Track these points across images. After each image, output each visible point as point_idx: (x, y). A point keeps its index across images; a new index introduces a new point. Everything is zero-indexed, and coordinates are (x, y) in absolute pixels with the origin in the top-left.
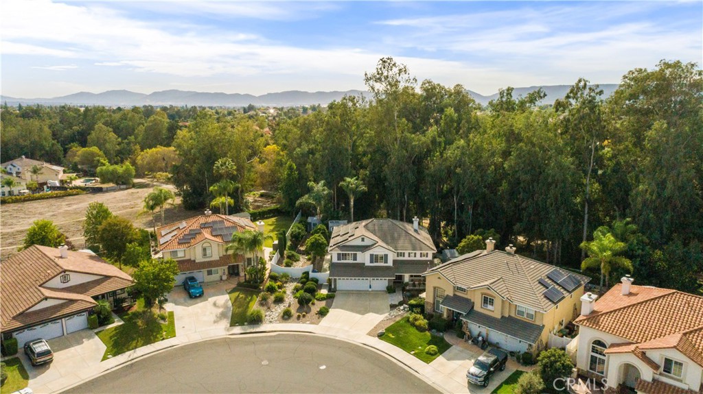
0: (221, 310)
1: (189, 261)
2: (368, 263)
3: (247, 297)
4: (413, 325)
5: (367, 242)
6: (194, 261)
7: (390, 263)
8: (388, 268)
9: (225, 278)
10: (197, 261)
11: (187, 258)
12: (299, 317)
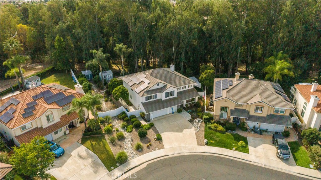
0: (90, 160)
1: (37, 129)
2: (164, 98)
3: (99, 143)
4: (216, 131)
5: (161, 86)
6: (41, 127)
7: (175, 95)
8: (175, 98)
9: (68, 132)
10: (44, 127)
11: (34, 127)
12: (148, 147)
